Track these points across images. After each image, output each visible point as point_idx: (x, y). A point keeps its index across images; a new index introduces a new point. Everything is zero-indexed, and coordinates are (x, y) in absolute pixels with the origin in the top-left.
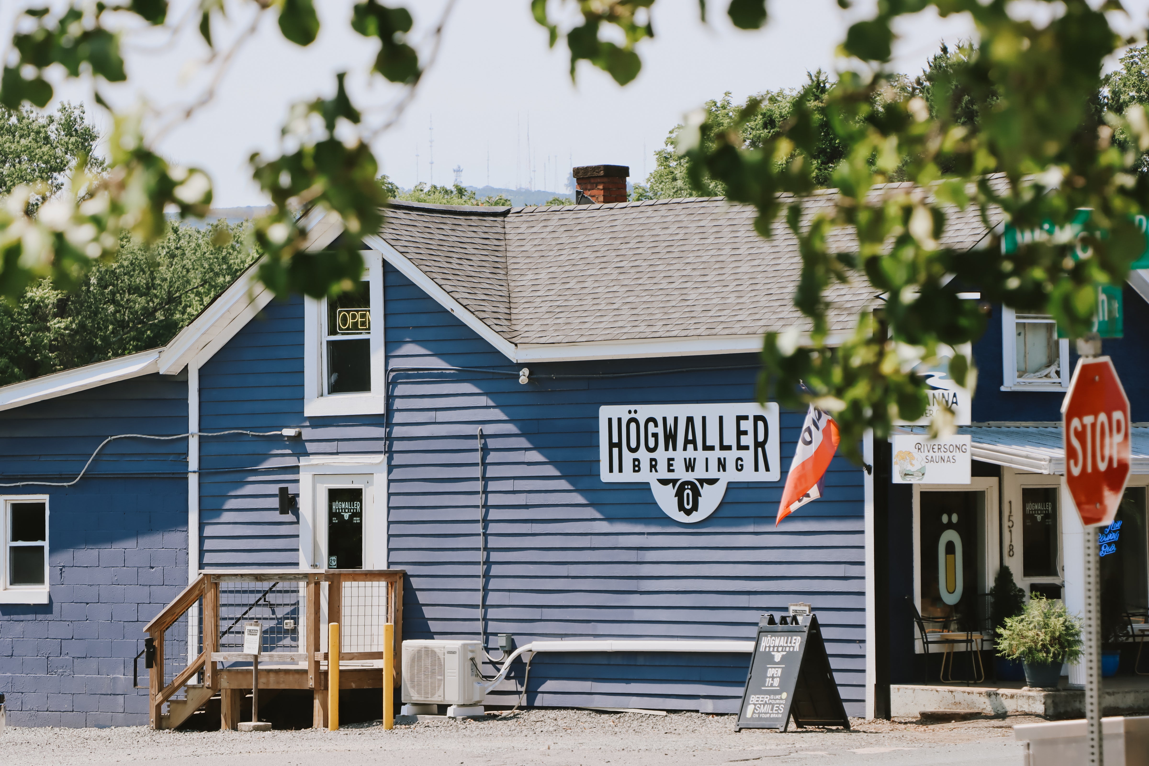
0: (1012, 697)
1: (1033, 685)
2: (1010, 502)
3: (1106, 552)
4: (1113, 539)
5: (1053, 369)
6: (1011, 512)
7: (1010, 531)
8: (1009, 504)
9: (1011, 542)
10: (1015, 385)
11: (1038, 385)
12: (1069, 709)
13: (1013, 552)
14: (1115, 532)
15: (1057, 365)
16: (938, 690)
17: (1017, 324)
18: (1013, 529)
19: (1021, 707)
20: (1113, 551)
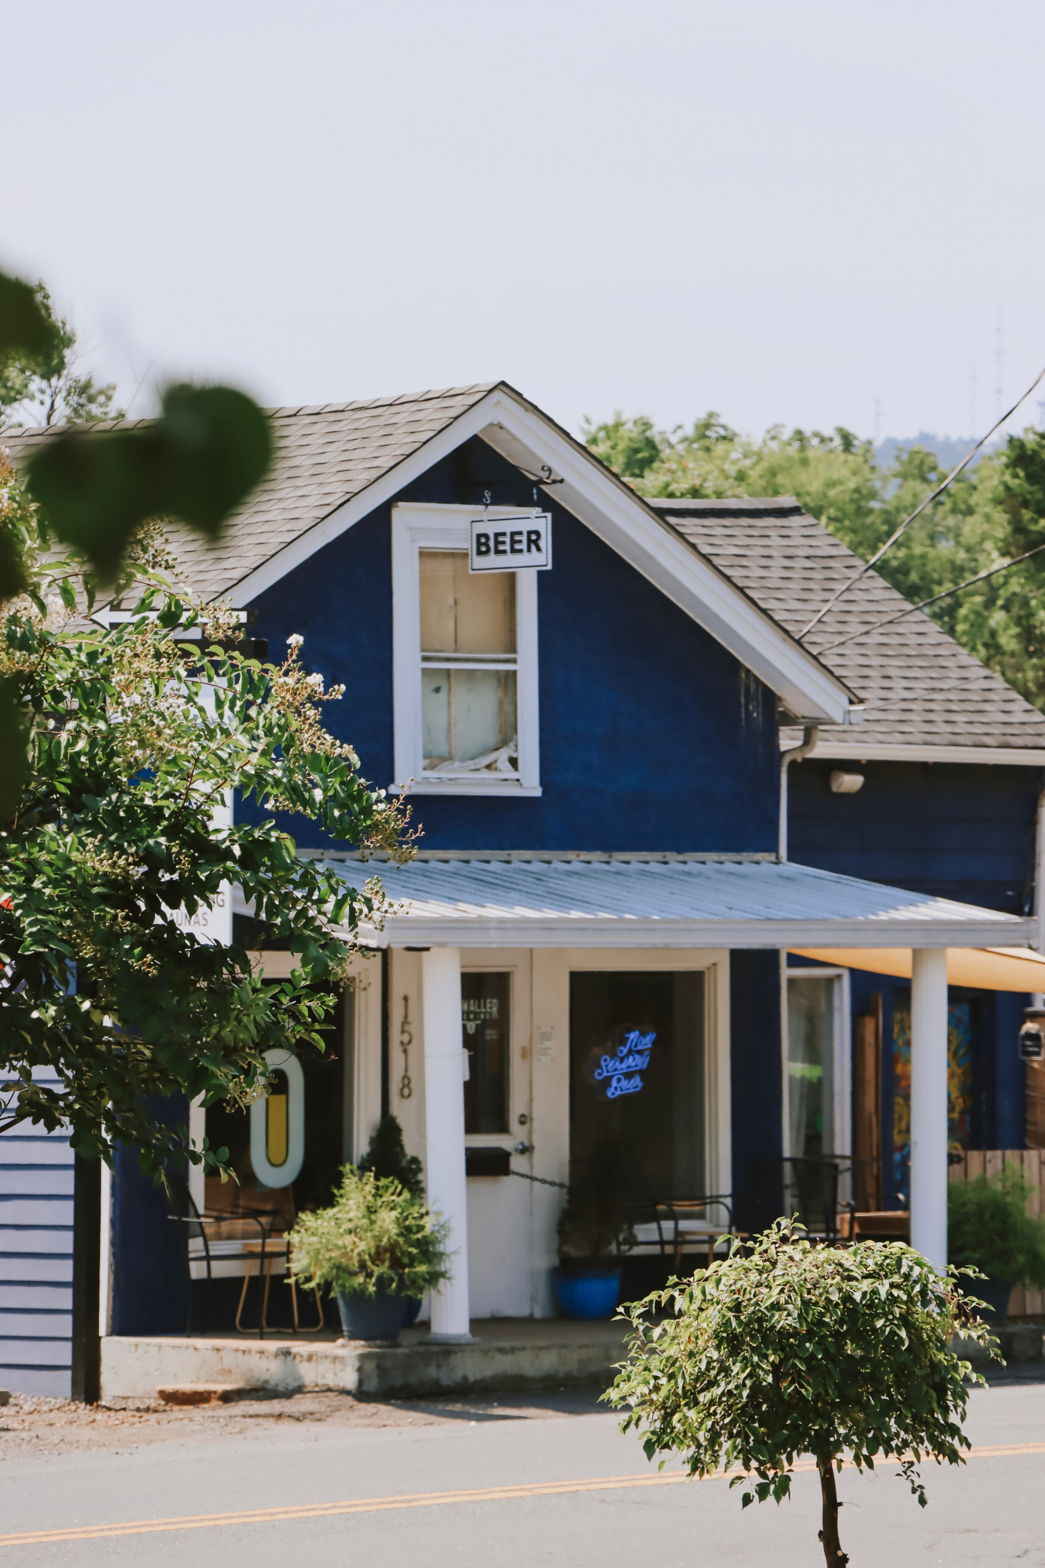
0: (310, 1358)
1: (353, 1337)
2: (406, 998)
3: (621, 1090)
4: (636, 1066)
5: (503, 755)
6: (406, 1017)
7: (405, 1051)
8: (403, 1002)
9: (406, 1070)
10: (418, 783)
11: (472, 785)
12: (413, 1380)
13: (410, 1089)
14: (640, 1052)
15: (513, 747)
16: (198, 1346)
17: (424, 671)
18: (410, 1048)
19: (323, 1377)
20: (636, 1087)
